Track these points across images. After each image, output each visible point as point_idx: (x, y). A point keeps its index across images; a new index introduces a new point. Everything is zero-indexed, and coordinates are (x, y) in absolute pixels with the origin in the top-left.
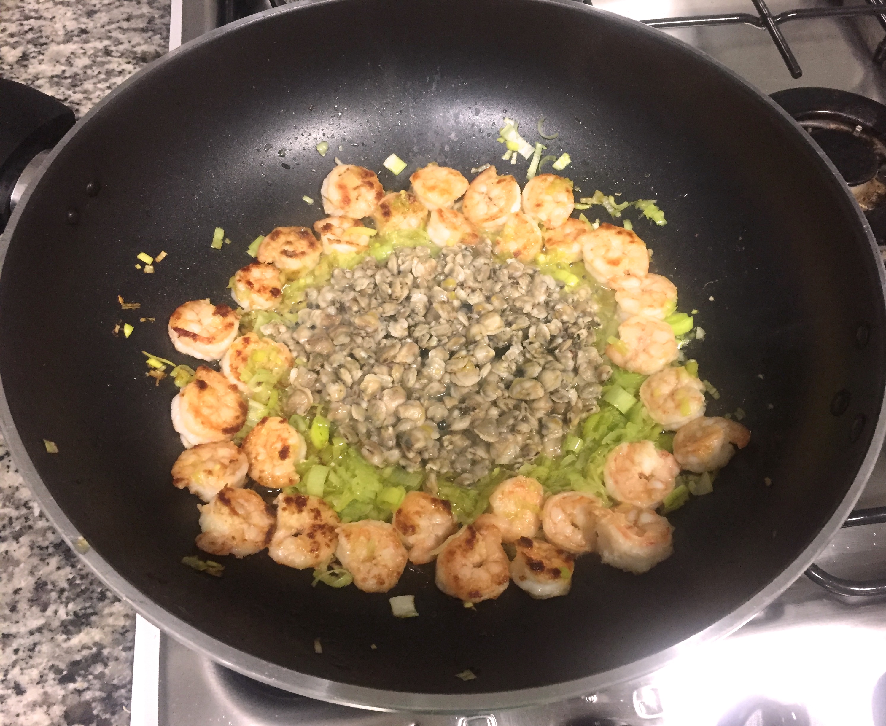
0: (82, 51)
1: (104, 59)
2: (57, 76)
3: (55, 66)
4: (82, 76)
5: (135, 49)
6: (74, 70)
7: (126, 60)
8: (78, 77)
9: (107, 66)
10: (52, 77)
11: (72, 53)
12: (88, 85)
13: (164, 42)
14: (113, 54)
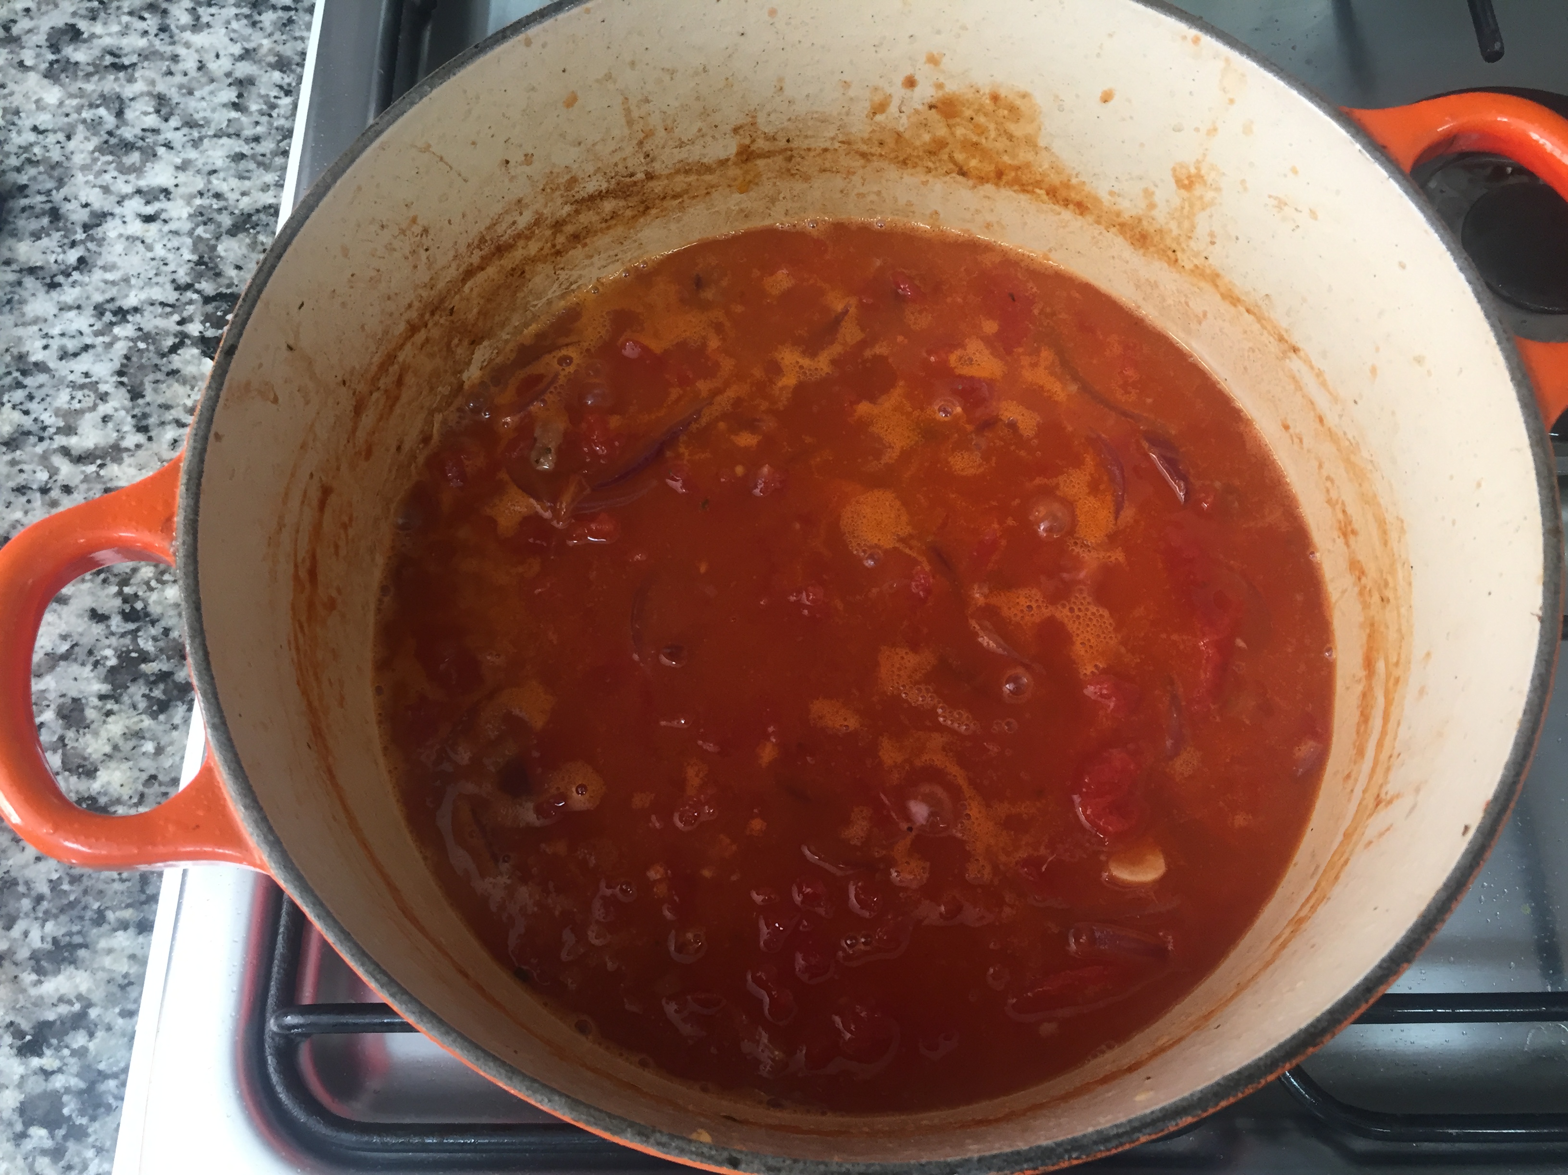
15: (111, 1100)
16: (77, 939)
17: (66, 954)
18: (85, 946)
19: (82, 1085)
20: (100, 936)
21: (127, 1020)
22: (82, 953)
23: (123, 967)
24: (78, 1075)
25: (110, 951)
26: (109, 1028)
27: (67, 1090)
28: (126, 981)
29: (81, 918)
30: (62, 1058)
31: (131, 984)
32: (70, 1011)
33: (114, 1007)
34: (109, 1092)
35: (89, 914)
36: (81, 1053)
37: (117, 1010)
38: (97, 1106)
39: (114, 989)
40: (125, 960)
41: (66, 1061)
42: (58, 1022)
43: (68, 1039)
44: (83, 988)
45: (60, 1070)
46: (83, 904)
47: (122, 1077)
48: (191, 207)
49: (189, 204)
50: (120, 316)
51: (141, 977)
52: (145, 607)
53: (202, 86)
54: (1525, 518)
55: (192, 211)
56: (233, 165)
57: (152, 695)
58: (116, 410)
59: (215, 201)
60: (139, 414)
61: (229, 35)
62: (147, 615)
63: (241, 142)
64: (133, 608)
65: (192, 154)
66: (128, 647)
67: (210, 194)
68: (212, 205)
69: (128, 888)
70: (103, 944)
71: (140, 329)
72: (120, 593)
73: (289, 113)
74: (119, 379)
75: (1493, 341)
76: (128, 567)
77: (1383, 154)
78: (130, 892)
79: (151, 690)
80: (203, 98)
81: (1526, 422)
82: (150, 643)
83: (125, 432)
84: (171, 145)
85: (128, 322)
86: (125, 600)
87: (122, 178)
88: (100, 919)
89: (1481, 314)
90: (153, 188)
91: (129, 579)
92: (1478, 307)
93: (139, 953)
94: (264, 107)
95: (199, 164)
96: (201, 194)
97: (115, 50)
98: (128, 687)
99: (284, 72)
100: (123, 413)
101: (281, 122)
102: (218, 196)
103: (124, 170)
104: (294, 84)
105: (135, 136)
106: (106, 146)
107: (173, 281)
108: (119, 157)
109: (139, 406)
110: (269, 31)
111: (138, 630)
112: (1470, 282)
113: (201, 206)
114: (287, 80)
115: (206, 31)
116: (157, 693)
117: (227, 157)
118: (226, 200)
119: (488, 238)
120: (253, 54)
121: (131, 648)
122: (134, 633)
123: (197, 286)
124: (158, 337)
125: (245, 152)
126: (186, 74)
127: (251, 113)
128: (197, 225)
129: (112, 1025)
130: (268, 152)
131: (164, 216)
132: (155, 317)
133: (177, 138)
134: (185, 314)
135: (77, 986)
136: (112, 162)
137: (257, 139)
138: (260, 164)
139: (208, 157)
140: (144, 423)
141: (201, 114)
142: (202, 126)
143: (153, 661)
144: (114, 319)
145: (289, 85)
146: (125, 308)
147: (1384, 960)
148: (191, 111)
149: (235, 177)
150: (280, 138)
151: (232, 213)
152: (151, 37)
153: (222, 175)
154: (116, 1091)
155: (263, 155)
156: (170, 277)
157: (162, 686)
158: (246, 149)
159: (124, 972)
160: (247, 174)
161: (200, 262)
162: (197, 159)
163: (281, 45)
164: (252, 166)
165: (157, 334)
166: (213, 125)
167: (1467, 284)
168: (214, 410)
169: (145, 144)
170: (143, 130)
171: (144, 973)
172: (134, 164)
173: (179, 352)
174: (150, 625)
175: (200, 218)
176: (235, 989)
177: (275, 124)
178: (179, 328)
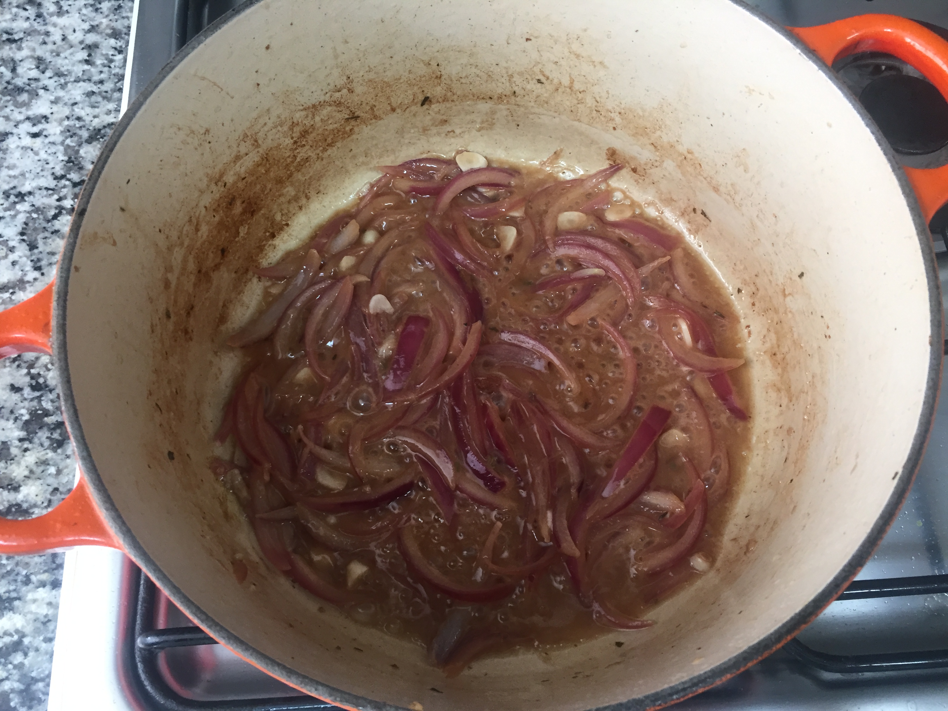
15: (41, 696)
16: (13, 595)
17: (7, 605)
18: (19, 599)
19: (22, 687)
20: (28, 592)
21: (48, 644)
22: (16, 603)
23: (44, 610)
24: (19, 681)
25: (35, 601)
26: (37, 650)
27: (13, 691)
28: (46, 620)
29: (16, 581)
30: (8, 671)
31: (49, 621)
32: (11, 641)
33: (39, 636)
34: (39, 690)
35: (20, 578)
36: (20, 667)
37: (41, 638)
38: (32, 699)
39: (39, 625)
40: (45, 606)
41: (10, 672)
42: (4, 648)
43: (11, 658)
44: (19, 626)
45: (7, 678)
46: (16, 572)
47: (47, 680)
48: (62, 126)
49: (60, 124)
50: (20, 198)
51: (56, 616)
52: (45, 382)
53: (66, 50)
54: (916, 280)
55: (62, 129)
56: (87, 99)
57: (53, 437)
58: (20, 257)
59: (77, 122)
60: (35, 259)
61: (81, 18)
62: (47, 386)
63: (92, 84)
64: (37, 383)
65: (61, 93)
66: (35, 407)
67: (74, 117)
68: (75, 125)
69: (44, 560)
70: (30, 596)
71: (33, 205)
72: (29, 373)
73: (121, 65)
74: (22, 238)
75: (890, 170)
76: (33, 357)
77: (814, 55)
78: (45, 562)
79: (52, 434)
80: (66, 58)
81: (914, 220)
82: (50, 404)
83: (27, 271)
84: (47, 88)
85: (25, 201)
86: (32, 378)
87: (17, 111)
88: (27, 581)
89: (881, 153)
90: (37, 116)
91: (34, 364)
92: (879, 148)
93: (54, 601)
94: (106, 62)
95: (66, 99)
96: (68, 118)
97: (8, 30)
98: (37, 433)
99: (117, 39)
100: (24, 259)
101: (117, 70)
102: (79, 119)
103: (18, 105)
104: (124, 46)
105: (24, 83)
106: (6, 90)
107: (53, 174)
108: (14, 97)
109: (34, 254)
110: (106, 13)
111: (41, 396)
112: (873, 133)
113: (68, 125)
114: (119, 44)
115: (67, 15)
116: (56, 436)
117: (83, 94)
118: (84, 121)
119: (249, 134)
120: (96, 28)
121: (38, 408)
122: (39, 398)
123: (68, 176)
124: (45, 210)
125: (94, 90)
126: (55, 44)
127: (97, 66)
128: (67, 138)
129: (39, 647)
130: (109, 89)
131: (45, 133)
132: (42, 197)
133: (51, 83)
134: (62, 194)
135: (15, 625)
136: (10, 101)
137: (101, 82)
138: (104, 98)
139: (71, 94)
140: (38, 264)
141: (65, 68)
142: (66, 75)
143: (52, 415)
144: (16, 200)
145: (121, 47)
146: (23, 192)
147: (846, 566)
148: (59, 66)
149: (89, 106)
150: (116, 80)
151: (88, 129)
152: (32, 21)
153: (80, 105)
154: (44, 690)
155: (106, 92)
156: (51, 172)
157: (59, 431)
158: (95, 89)
159: (45, 613)
160: (97, 105)
161: (69, 161)
162: (64, 96)
163: (115, 23)
164: (100, 99)
165: (44, 208)
166: (73, 74)
167: (871, 135)
168: (73, 252)
169: (31, 88)
170: (29, 79)
171: (57, 614)
172: (24, 101)
173: (59, 218)
174: (49, 393)
175: (68, 134)
176: (114, 621)
177: (113, 72)
178: (58, 203)
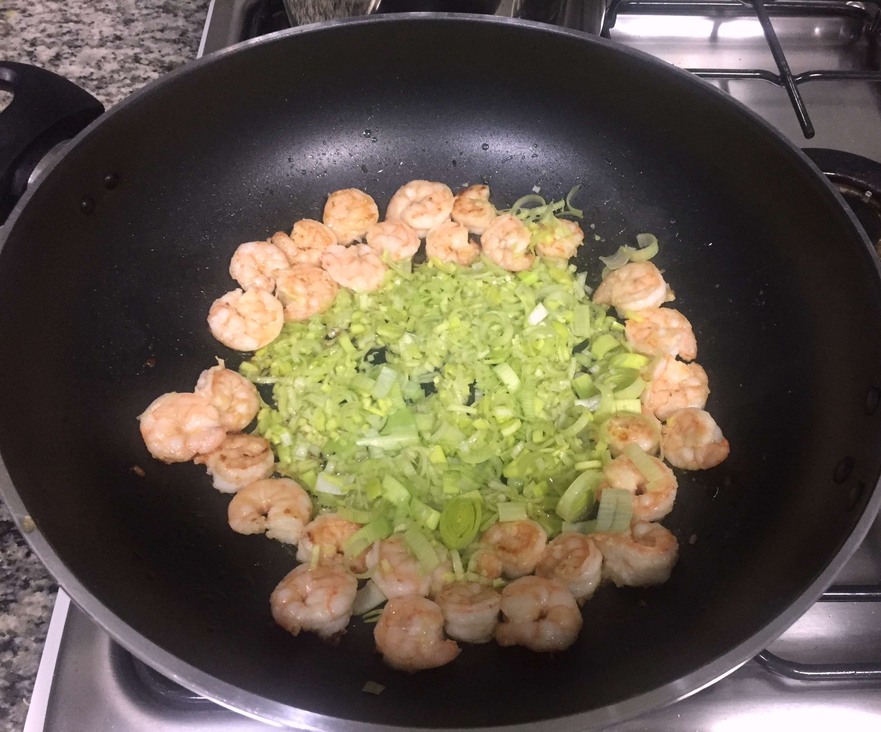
0: (113, 56)
1: (132, 66)
2: (85, 77)
3: (84, 68)
4: (108, 79)
5: (163, 59)
6: (102, 73)
7: (153, 68)
8: (104, 80)
9: (133, 72)
10: (80, 78)
11: (104, 58)
12: (112, 89)
13: (193, 54)
14: (142, 61)
15: (25, 693)
17: (3, 606)
18: (15, 601)
20: (26, 595)
21: (39, 645)
23: (39, 613)
24: (5, 678)
25: (30, 604)
26: (27, 649)
28: (40, 621)
29: (14, 585)
31: (43, 623)
32: (2, 640)
33: (31, 636)
34: (24, 688)
35: (19, 582)
36: (8, 664)
37: (33, 639)
38: (16, 696)
39: (32, 626)
40: (40, 609)
44: (12, 626)
159: (39, 616)
